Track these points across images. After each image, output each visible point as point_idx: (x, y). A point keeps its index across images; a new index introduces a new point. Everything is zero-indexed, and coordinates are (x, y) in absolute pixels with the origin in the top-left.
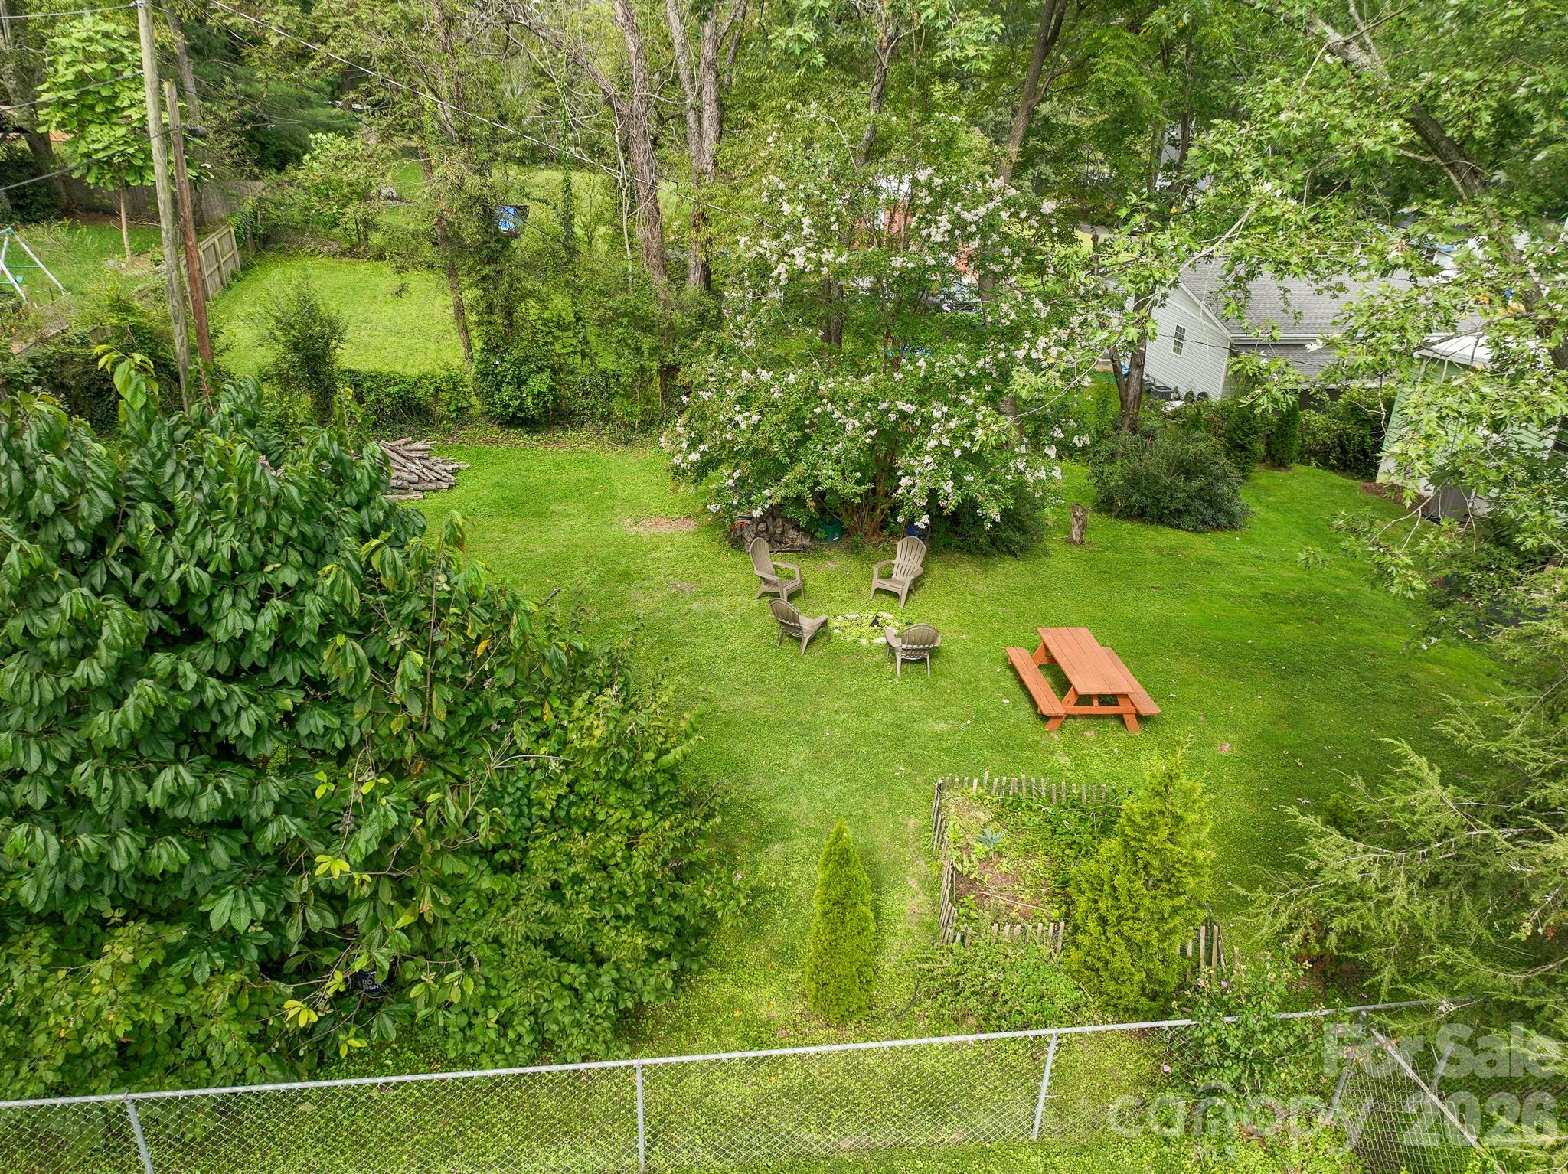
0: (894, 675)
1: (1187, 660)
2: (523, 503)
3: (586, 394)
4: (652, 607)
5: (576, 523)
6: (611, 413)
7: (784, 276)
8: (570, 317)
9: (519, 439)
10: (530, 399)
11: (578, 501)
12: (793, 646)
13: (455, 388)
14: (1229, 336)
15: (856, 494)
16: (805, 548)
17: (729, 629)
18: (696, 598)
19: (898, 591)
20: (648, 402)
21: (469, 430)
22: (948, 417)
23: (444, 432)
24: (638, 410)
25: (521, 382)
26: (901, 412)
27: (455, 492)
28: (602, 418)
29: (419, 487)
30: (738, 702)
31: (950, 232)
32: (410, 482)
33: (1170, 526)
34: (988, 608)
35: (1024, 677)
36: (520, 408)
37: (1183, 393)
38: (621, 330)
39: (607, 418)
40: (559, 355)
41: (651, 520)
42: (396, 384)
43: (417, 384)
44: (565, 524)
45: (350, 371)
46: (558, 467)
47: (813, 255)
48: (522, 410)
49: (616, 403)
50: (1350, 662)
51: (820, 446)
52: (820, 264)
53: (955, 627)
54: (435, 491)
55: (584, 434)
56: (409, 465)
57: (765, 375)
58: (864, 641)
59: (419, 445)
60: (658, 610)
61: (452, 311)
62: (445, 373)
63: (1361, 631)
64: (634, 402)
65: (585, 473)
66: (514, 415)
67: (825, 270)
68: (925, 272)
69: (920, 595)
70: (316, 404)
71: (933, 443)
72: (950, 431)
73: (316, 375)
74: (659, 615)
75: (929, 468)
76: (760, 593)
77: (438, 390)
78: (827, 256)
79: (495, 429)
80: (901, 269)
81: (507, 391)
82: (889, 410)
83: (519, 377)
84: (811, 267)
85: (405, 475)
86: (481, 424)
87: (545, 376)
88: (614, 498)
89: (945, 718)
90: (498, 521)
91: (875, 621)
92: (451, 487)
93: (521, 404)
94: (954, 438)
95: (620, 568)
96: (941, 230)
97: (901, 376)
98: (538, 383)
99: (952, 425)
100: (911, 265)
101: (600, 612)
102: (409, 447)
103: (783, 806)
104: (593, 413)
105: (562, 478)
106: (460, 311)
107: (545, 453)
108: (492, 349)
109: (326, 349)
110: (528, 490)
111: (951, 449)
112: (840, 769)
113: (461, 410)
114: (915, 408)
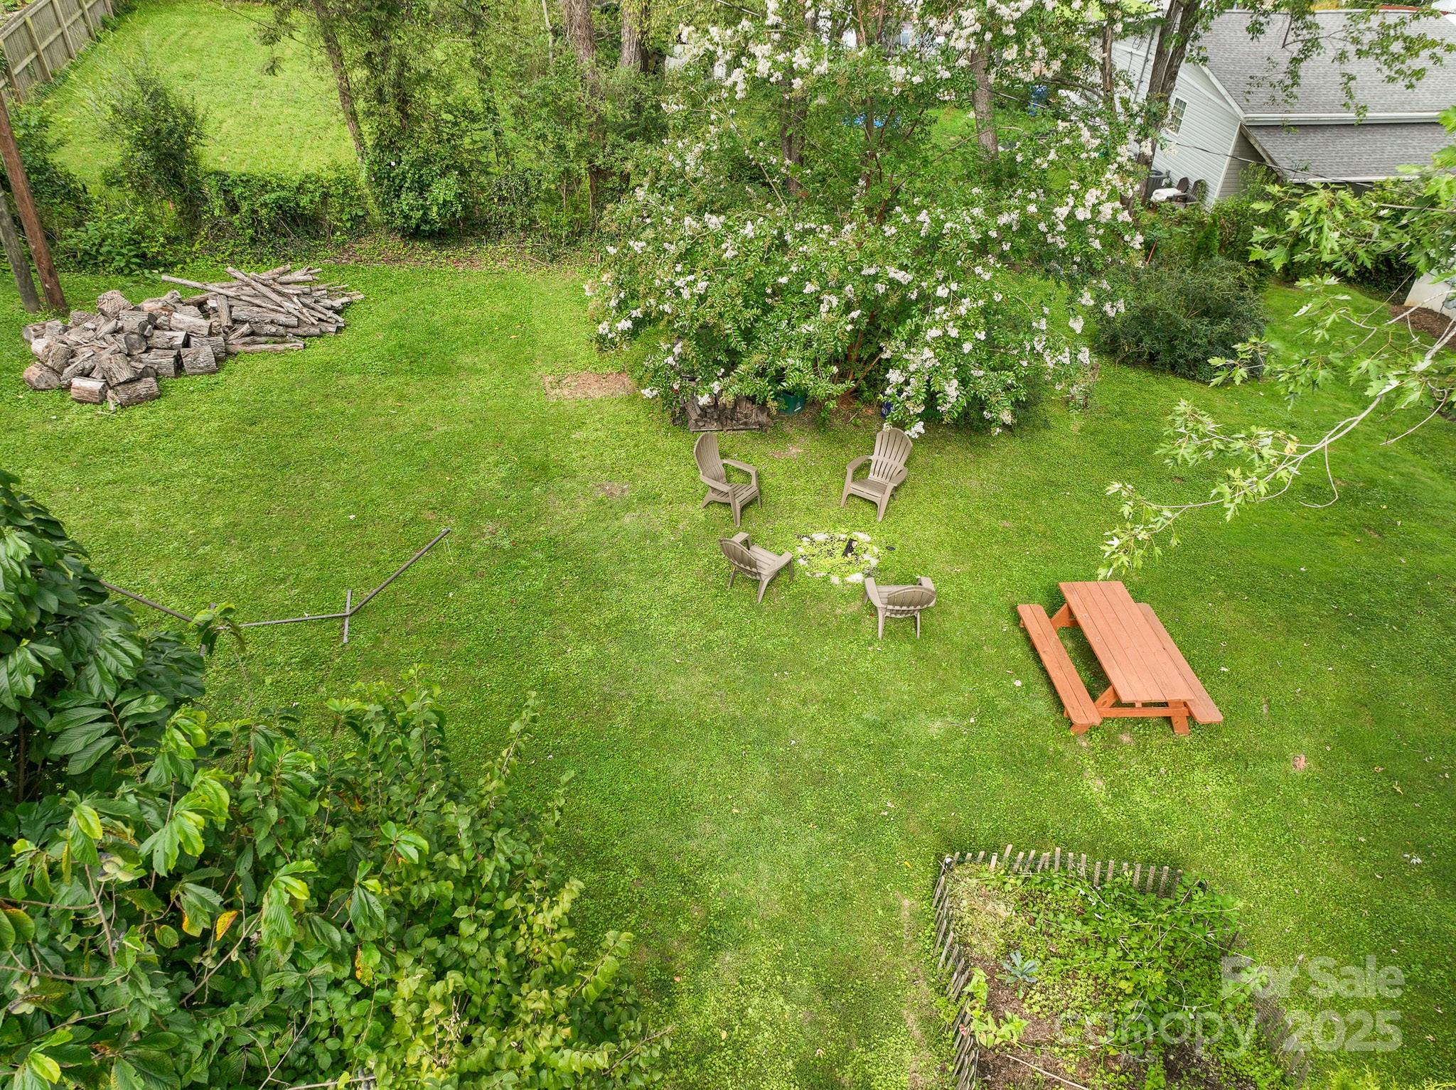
0: (875, 636)
1: (1234, 603)
2: (424, 354)
3: (502, 199)
4: (574, 523)
5: (486, 382)
6: (533, 221)
7: (741, 86)
8: (479, 107)
9: (425, 254)
10: (435, 209)
11: (492, 349)
12: (747, 588)
13: (345, 193)
14: (1242, 115)
15: (830, 397)
16: (761, 425)
17: (669, 559)
18: (628, 507)
19: (877, 500)
20: (576, 209)
21: (367, 244)
22: (956, 298)
23: (337, 246)
24: (565, 220)
25: (422, 188)
26: (892, 282)
27: (345, 337)
28: (523, 228)
29: (299, 331)
30: (678, 685)
31: (978, 36)
32: (287, 326)
33: (1184, 376)
34: (986, 520)
35: (1043, 656)
36: (424, 220)
37: (1176, 179)
38: (540, 124)
39: (531, 226)
40: (469, 151)
41: (577, 376)
42: (273, 190)
43: (300, 189)
44: (474, 384)
45: (217, 173)
46: (470, 297)
47: (781, 58)
48: (426, 222)
49: (538, 210)
50: (1430, 602)
51: (785, 323)
52: (791, 72)
53: (946, 553)
54: (319, 336)
55: (503, 248)
56: (286, 303)
57: (714, 221)
58: (835, 579)
59: (298, 275)
60: (580, 527)
61: (336, 94)
62: (333, 175)
63: (1432, 546)
64: (560, 210)
65: (501, 306)
66: (418, 226)
67: (797, 83)
68: (935, 90)
69: (903, 502)
70: (181, 213)
71: (935, 332)
72: (959, 317)
73: (176, 178)
74: (581, 536)
75: (928, 364)
76: (706, 500)
77: (326, 196)
78: (800, 59)
79: (396, 242)
80: (903, 85)
81: (407, 199)
82: (875, 278)
83: (420, 180)
84: (778, 75)
85: (282, 318)
86: (381, 235)
87: (451, 182)
88: (533, 344)
89: (939, 712)
90: (392, 381)
91: (849, 549)
92: (339, 329)
93: (425, 214)
94: (965, 326)
95: (538, 457)
96: (966, 32)
97: (893, 230)
98: (443, 190)
99: (962, 310)
100: (917, 79)
101: (509, 531)
102: (285, 278)
103: (736, 877)
104: (512, 222)
105: (472, 314)
106: (347, 95)
107: (455, 275)
108: (387, 144)
109: (184, 146)
110: (433, 333)
111: (958, 343)
112: (809, 806)
113: (355, 219)
114: (910, 277)
